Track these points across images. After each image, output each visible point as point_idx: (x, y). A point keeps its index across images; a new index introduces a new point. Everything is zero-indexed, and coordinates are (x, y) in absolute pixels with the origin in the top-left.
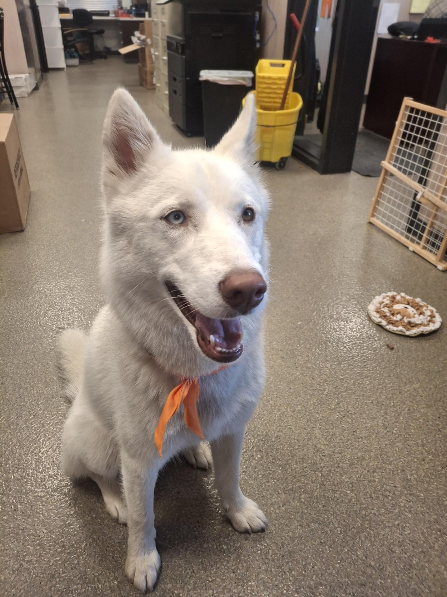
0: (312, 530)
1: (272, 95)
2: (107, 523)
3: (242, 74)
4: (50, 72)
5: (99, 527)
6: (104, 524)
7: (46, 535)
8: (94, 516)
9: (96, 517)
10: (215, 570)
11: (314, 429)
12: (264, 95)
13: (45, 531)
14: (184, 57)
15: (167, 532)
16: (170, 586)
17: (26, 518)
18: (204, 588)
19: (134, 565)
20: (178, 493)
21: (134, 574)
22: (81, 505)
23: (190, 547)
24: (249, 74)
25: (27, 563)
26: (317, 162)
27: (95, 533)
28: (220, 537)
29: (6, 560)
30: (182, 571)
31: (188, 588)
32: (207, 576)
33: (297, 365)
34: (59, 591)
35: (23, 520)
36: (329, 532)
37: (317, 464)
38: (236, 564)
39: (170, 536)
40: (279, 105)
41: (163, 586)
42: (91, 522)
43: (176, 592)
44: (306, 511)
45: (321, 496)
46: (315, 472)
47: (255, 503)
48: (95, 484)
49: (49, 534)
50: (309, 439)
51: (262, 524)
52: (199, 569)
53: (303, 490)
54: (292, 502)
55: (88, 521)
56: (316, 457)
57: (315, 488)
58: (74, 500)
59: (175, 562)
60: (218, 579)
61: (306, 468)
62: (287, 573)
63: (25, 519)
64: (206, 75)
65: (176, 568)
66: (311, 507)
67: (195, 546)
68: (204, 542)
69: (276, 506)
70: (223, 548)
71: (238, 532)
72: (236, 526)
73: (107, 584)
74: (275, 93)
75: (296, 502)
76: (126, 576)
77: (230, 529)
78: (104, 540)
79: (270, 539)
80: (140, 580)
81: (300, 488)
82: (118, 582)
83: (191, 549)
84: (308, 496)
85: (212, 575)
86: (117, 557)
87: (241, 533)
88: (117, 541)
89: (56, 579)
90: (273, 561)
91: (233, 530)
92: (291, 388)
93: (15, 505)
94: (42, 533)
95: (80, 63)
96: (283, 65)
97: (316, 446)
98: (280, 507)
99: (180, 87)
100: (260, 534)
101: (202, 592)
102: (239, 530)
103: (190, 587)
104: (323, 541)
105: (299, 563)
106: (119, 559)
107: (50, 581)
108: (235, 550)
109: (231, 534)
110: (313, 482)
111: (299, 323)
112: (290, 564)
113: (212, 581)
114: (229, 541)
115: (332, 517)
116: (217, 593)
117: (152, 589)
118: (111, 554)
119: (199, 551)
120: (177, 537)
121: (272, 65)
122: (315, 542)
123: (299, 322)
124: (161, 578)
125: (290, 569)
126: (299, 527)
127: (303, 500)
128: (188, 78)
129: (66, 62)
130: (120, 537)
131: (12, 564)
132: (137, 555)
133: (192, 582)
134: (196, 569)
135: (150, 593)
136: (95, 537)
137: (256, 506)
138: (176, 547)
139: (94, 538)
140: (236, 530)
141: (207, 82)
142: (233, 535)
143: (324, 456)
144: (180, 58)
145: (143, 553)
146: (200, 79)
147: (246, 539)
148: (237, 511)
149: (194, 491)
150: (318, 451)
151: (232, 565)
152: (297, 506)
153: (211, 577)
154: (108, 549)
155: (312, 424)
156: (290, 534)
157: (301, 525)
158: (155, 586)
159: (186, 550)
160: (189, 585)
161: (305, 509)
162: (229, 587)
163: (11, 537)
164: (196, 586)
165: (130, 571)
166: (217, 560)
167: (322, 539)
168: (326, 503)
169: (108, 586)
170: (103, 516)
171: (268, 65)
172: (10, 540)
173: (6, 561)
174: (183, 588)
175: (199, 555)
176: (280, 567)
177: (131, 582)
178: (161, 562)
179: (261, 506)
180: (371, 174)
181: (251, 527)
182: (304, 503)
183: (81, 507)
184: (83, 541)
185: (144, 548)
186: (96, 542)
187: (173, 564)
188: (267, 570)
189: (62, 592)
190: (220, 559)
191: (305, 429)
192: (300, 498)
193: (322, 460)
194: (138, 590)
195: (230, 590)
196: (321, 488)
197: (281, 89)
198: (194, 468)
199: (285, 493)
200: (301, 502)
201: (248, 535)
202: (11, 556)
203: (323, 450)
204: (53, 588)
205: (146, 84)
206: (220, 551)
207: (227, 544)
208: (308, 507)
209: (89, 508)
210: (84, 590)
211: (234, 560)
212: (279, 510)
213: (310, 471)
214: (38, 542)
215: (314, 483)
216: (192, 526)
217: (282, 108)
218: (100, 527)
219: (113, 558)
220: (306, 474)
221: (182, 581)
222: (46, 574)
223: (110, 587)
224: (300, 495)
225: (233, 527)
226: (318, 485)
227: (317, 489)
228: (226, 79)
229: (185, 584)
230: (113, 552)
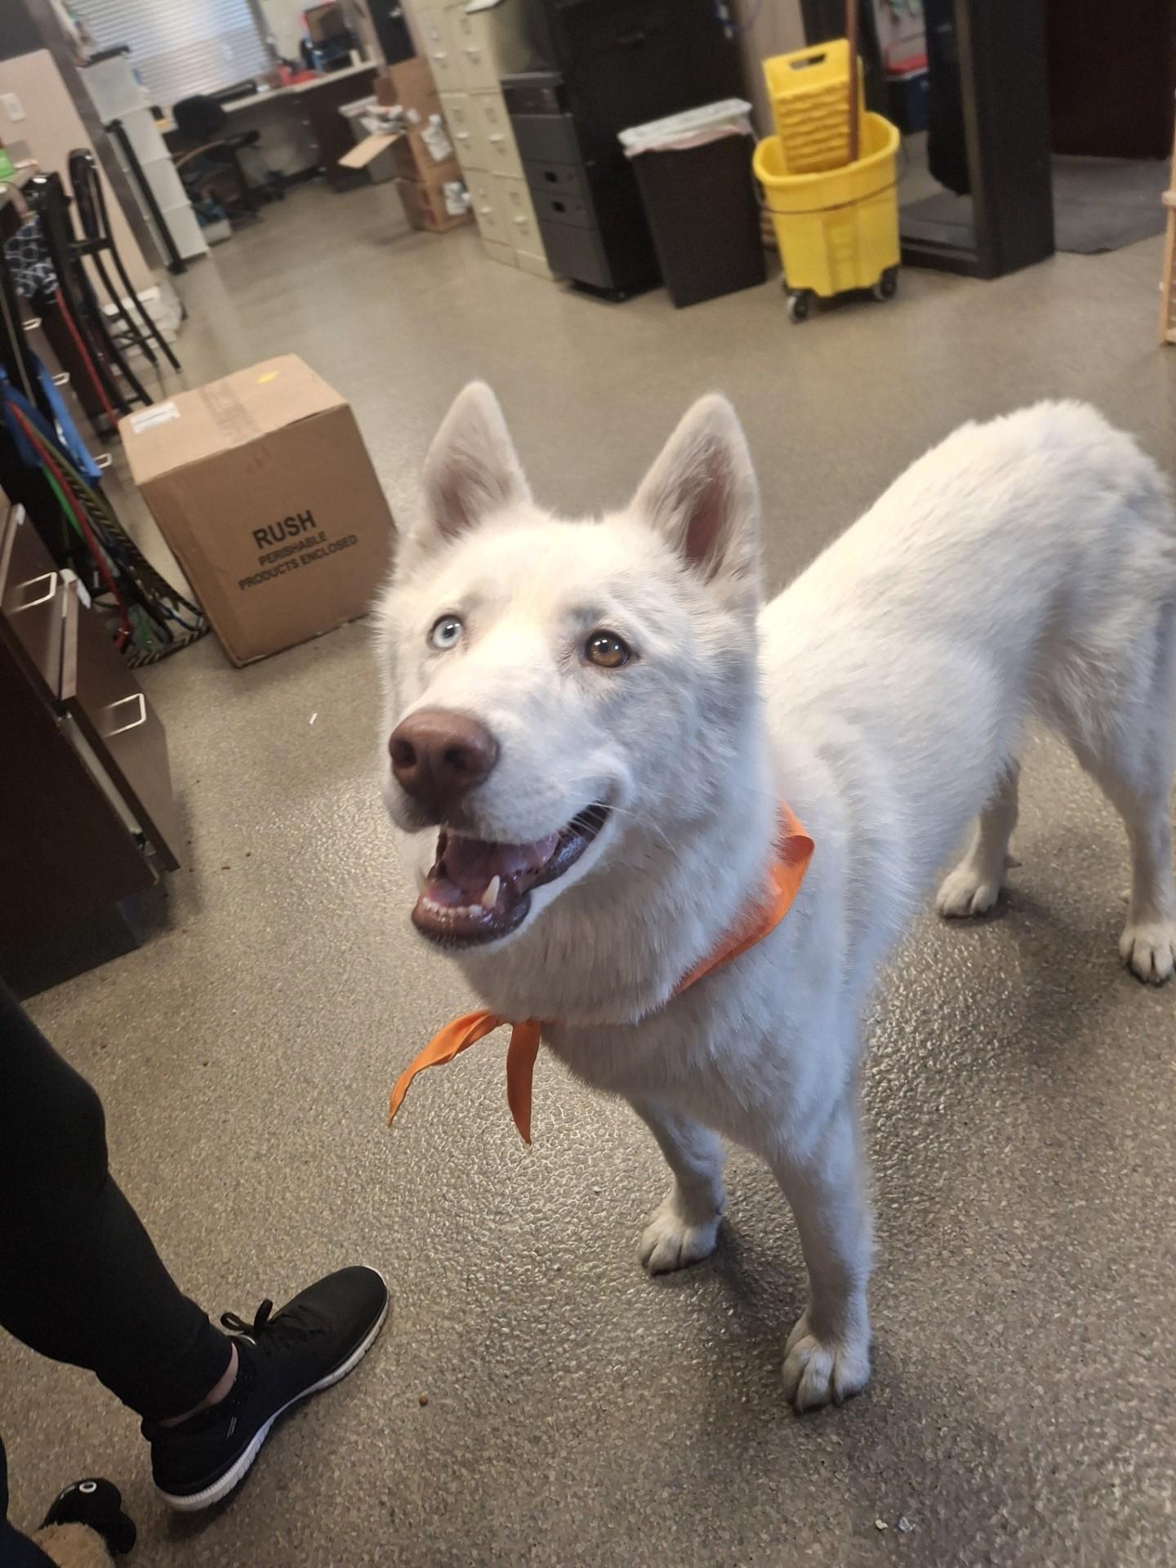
1: (818, 136)
3: (716, 112)
4: (190, 267)
12: (800, 141)
14: (569, 115)
24: (735, 107)
40: (844, 153)
64: (638, 139)
74: (827, 127)
95: (234, 226)
96: (818, 59)
99: (572, 188)
121: (796, 65)
128: (590, 163)
141: (648, 156)
144: (555, 120)
146: (629, 153)
171: (788, 69)
197: (837, 113)
205: (434, 222)
217: (854, 155)
228: (689, 134)
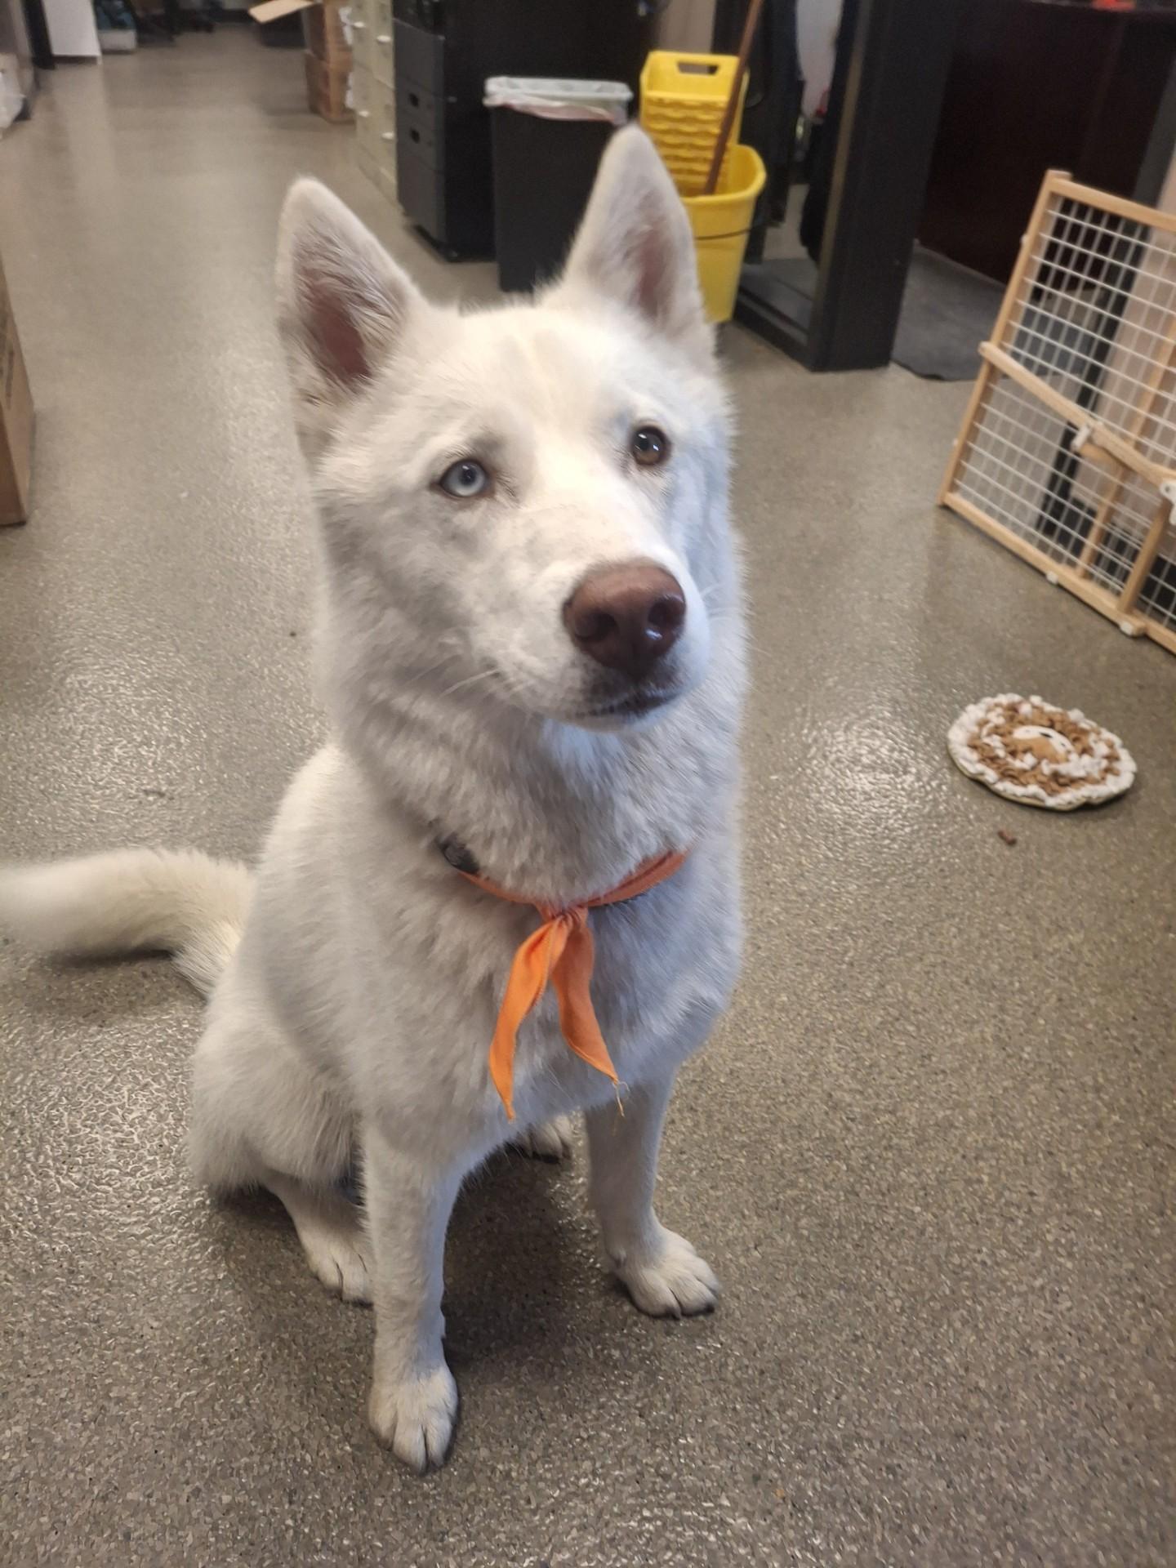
0: (831, 1306)
1: (683, 153)
2: (314, 1299)
3: (599, 90)
4: (58, 66)
5: (291, 1310)
6: (305, 1302)
7: (157, 1333)
8: (278, 1282)
9: (283, 1286)
10: (594, 1412)
11: (823, 1052)
13: (155, 1324)
14: (442, 38)
15: (467, 1319)
16: (484, 1453)
17: (102, 1290)
18: (571, 1455)
19: (394, 1406)
20: (490, 1220)
21: (394, 1427)
22: (244, 1257)
23: (527, 1356)
24: (620, 91)
25: (117, 1403)
26: (800, 337)
27: (286, 1327)
28: (603, 1329)
29: (63, 1395)
30: (511, 1417)
31: (529, 1456)
32: (577, 1426)
33: (772, 886)
34: (204, 1470)
35: (96, 1297)
36: (873, 1310)
37: (835, 1140)
38: (646, 1396)
39: (474, 1329)
40: (702, 180)
41: (466, 1455)
42: (271, 1299)
43: (500, 1467)
44: (814, 1260)
45: (849, 1220)
46: (831, 1161)
47: (686, 1243)
48: (274, 1200)
49: (166, 1330)
50: (813, 1077)
51: (709, 1295)
52: (554, 1409)
53: (803, 1207)
54: (778, 1238)
55: (262, 1296)
56: (833, 1123)
57: (833, 1201)
58: (223, 1243)
59: (493, 1393)
60: (604, 1434)
61: (809, 1150)
62: (776, 1414)
63: (100, 1295)
64: (503, 90)
65: (498, 1407)
66: (826, 1249)
67: (542, 1353)
68: (563, 1341)
69: (739, 1249)
70: (610, 1356)
71: (647, 1314)
72: (641, 1302)
73: (325, 1452)
74: (693, 147)
75: (789, 1237)
76: (373, 1433)
77: (627, 1308)
78: (310, 1344)
79: (728, 1330)
80: (409, 1442)
81: (796, 1201)
82: (352, 1446)
83: (531, 1361)
84: (816, 1221)
85: (589, 1424)
86: (345, 1386)
87: (655, 1317)
88: (342, 1345)
89: (194, 1442)
90: (738, 1384)
91: (635, 1311)
92: (759, 948)
93: (71, 1260)
94: (146, 1330)
95: (141, 42)
96: (712, 70)
97: (830, 1096)
98: (748, 1250)
99: (429, 120)
100: (701, 1318)
101: (566, 1465)
102: (650, 1310)
103: (534, 1455)
104: (858, 1333)
105: (803, 1387)
106: (350, 1389)
107: (180, 1446)
108: (642, 1360)
109: (629, 1321)
110: (826, 1187)
111: (774, 777)
112: (781, 1391)
113: (590, 1438)
114: (624, 1340)
115: (879, 1273)
116: (602, 1467)
117: (439, 1461)
118: (329, 1379)
119: (553, 1365)
120: (493, 1331)
121: (685, 67)
122: (841, 1335)
123: (771, 774)
124: (460, 1436)
125: (781, 1403)
126: (799, 1300)
127: (805, 1233)
128: (452, 99)
129: (100, 40)
130: (349, 1335)
131: (78, 1407)
132: (400, 1379)
133: (538, 1441)
134: (546, 1410)
135: (435, 1472)
136: (286, 1336)
137: (689, 1250)
138: (494, 1356)
139: (282, 1340)
140: (640, 1311)
141: (505, 110)
142: (635, 1324)
143: (853, 1120)
144: (430, 43)
145: (414, 1375)
146: (487, 102)
147: (668, 1333)
148: (646, 1264)
149: (530, 1215)
150: (835, 1108)
151: (638, 1399)
152: (790, 1247)
153: (586, 1430)
154: (321, 1365)
155: (818, 1040)
156: (778, 1317)
157: (803, 1296)
158: (448, 1453)
159: (519, 1364)
160: (532, 1449)
161: (812, 1254)
162: (633, 1450)
163: (69, 1339)
164: (551, 1451)
165: (382, 1418)
166: (599, 1387)
167: (856, 1329)
168: (862, 1237)
169: (328, 1457)
170: (302, 1282)
171: (675, 68)
172: (66, 1347)
173: (63, 1400)
174: (515, 1457)
175: (552, 1375)
176: (755, 1400)
177: (386, 1446)
178: (459, 1395)
179: (703, 1249)
180: (942, 373)
181: (679, 1303)
182: (808, 1240)
183: (243, 1261)
184: (256, 1347)
185: (417, 1363)
186: (289, 1348)
187: (488, 1398)
188: (724, 1409)
189: (213, 1475)
190: (607, 1384)
191: (801, 1051)
192: (797, 1228)
193: (849, 1129)
194: (406, 1464)
195: (635, 1460)
196: (847, 1200)
197: (708, 134)
198: (526, 1156)
199: (759, 1216)
200: (801, 1236)
201: (672, 1324)
202: (73, 1386)
203: (850, 1105)
204: (188, 1464)
205: (329, 109)
206: (605, 1363)
207: (620, 1347)
208: (817, 1250)
209: (262, 1263)
210: (267, 1467)
211: (640, 1386)
212: (747, 1257)
213: (818, 1159)
214: (138, 1351)
215: (831, 1187)
216: (532, 1302)
217: (710, 188)
218: (296, 1310)
219: (336, 1388)
220: (809, 1166)
221: (515, 1440)
222: (166, 1430)
223: (334, 1459)
224: (798, 1219)
225: (633, 1302)
226: (841, 1193)
227: (838, 1203)
228: (557, 104)
229: (522, 1446)
230: (335, 1372)
